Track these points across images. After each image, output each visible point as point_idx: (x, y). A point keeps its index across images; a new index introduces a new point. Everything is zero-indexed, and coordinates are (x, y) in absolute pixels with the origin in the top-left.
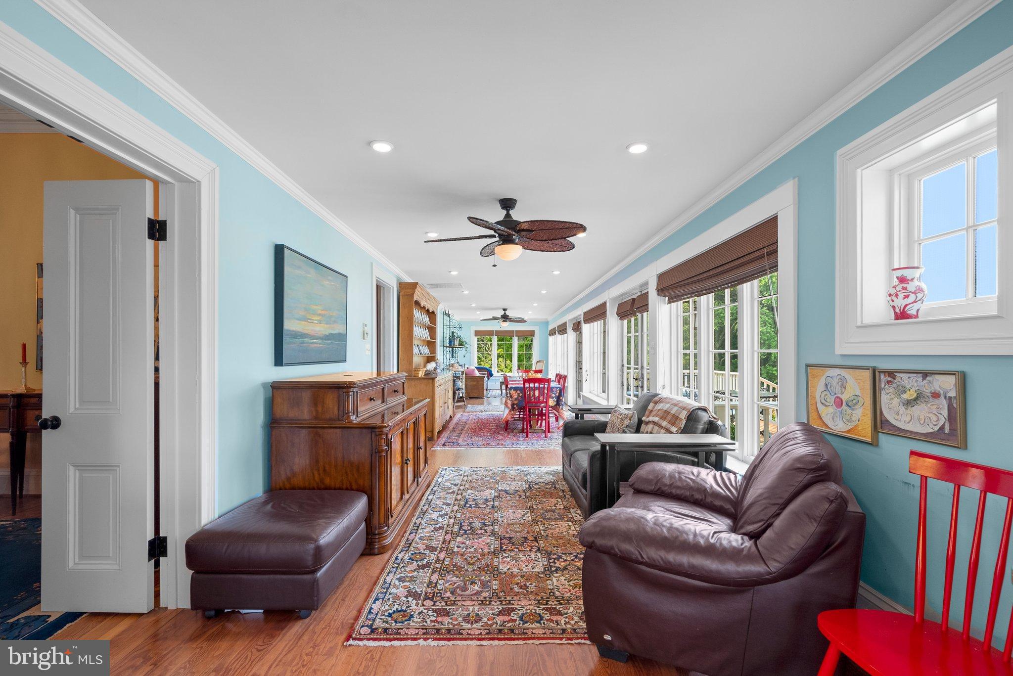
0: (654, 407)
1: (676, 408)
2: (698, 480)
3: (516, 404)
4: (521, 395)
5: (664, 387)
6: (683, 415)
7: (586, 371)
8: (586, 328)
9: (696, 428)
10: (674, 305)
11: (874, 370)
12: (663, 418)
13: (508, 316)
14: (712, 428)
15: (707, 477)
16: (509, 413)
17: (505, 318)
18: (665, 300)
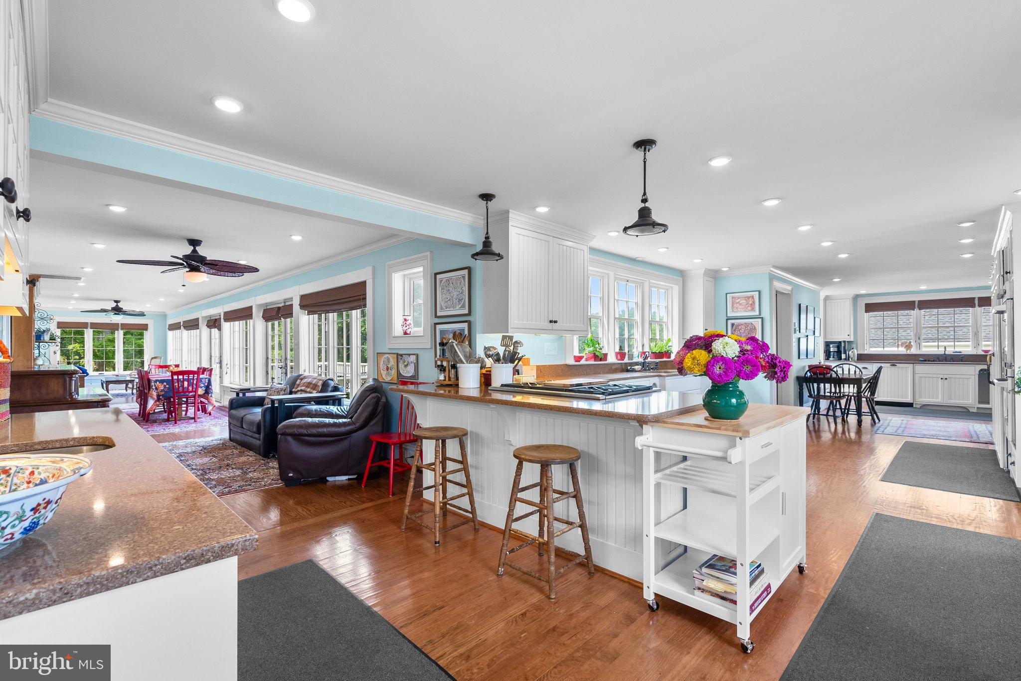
0: (300, 382)
1: (315, 380)
2: (329, 410)
3: (162, 395)
4: (167, 386)
5: (305, 371)
6: (320, 383)
7: (227, 365)
8: (226, 326)
9: (327, 390)
10: (311, 316)
11: (397, 354)
12: (307, 387)
13: (122, 309)
14: (336, 389)
15: (334, 409)
16: (154, 404)
17: (117, 310)
18: (305, 313)
